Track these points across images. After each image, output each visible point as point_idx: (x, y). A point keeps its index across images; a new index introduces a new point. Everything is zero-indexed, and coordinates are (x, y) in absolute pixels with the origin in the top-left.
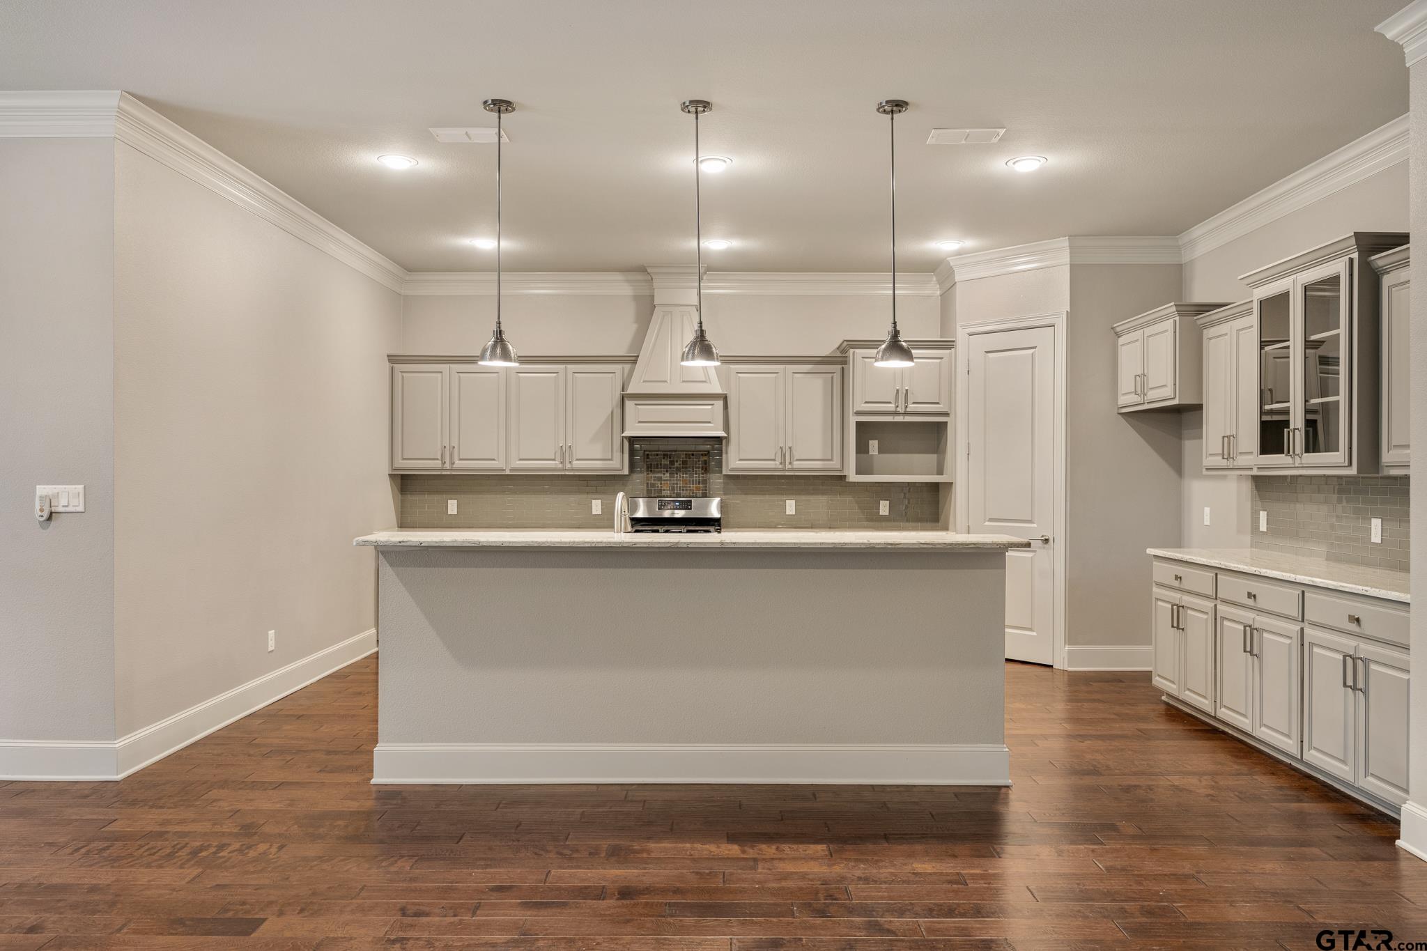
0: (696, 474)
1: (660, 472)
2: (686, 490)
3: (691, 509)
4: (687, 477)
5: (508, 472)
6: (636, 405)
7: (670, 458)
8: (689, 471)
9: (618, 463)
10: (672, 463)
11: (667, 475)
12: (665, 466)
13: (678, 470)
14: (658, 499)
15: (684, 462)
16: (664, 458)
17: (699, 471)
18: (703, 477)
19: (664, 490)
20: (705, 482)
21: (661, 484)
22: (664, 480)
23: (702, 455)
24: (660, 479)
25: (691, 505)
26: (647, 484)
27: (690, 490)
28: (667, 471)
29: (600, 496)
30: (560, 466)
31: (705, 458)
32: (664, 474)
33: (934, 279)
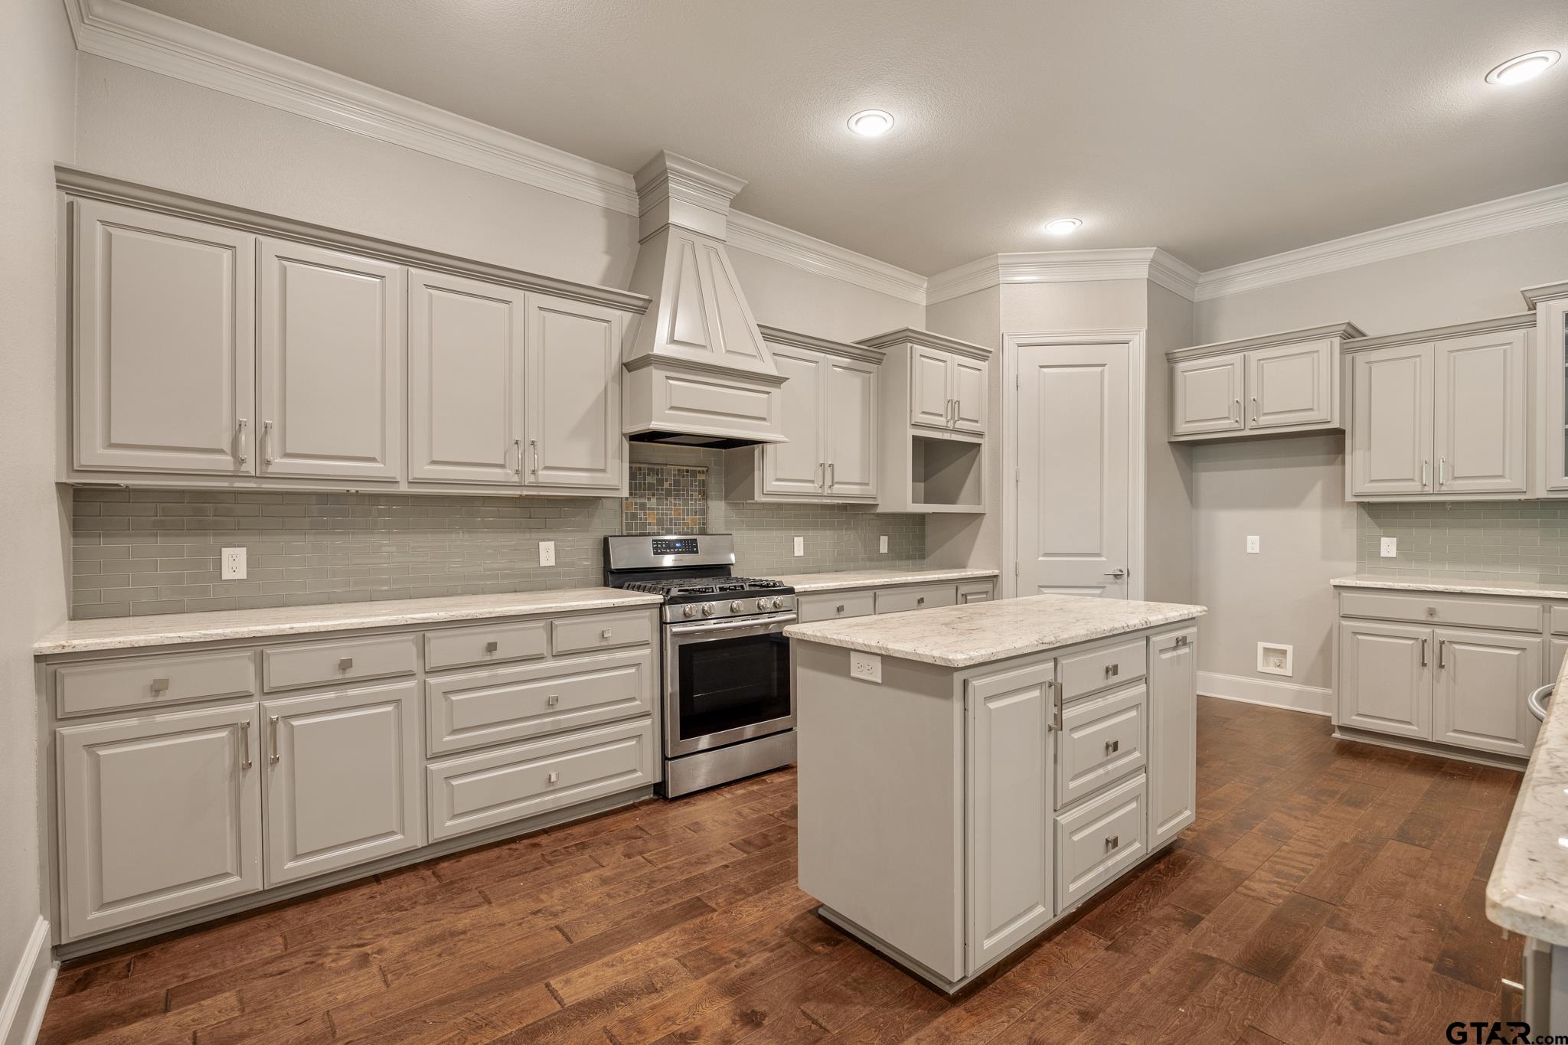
0: (692, 500)
1: (642, 496)
2: (680, 524)
3: (697, 552)
4: (679, 505)
5: (403, 488)
6: (668, 378)
7: (658, 475)
8: (683, 495)
9: (616, 478)
10: (660, 482)
11: (654, 500)
12: (651, 487)
13: (668, 493)
14: (651, 539)
15: (677, 483)
16: (649, 475)
17: (696, 495)
18: (700, 505)
19: (650, 524)
20: (704, 512)
21: (645, 514)
22: (649, 509)
23: (699, 472)
24: (643, 507)
25: (696, 547)
26: (627, 513)
27: (684, 524)
28: (653, 495)
29: (551, 536)
30: (516, 479)
31: (701, 477)
32: (649, 499)
33: (925, 285)
